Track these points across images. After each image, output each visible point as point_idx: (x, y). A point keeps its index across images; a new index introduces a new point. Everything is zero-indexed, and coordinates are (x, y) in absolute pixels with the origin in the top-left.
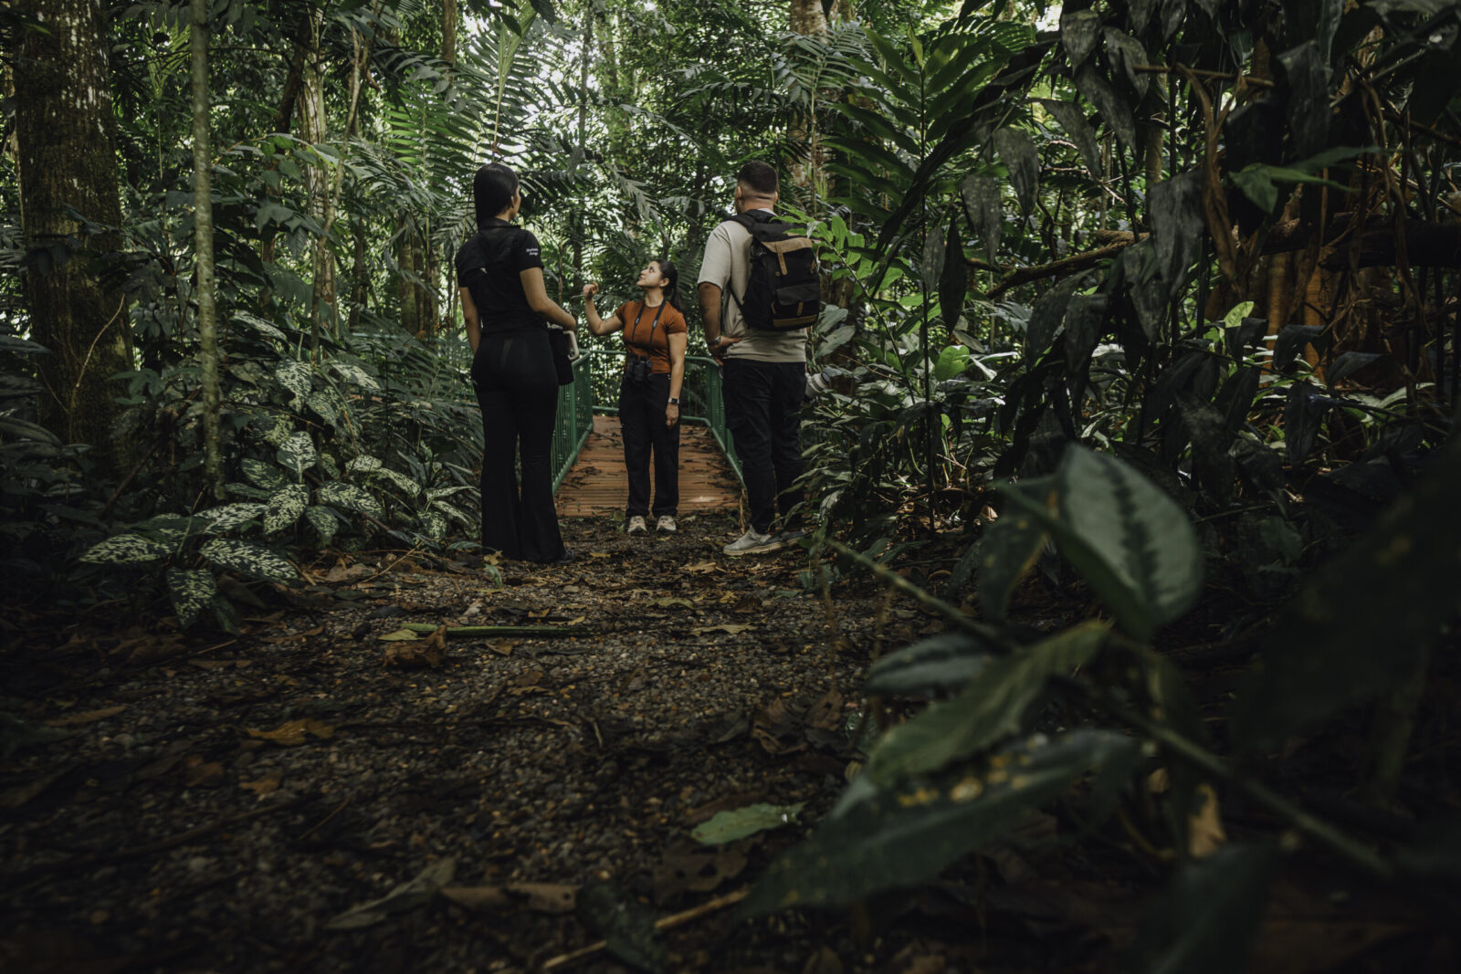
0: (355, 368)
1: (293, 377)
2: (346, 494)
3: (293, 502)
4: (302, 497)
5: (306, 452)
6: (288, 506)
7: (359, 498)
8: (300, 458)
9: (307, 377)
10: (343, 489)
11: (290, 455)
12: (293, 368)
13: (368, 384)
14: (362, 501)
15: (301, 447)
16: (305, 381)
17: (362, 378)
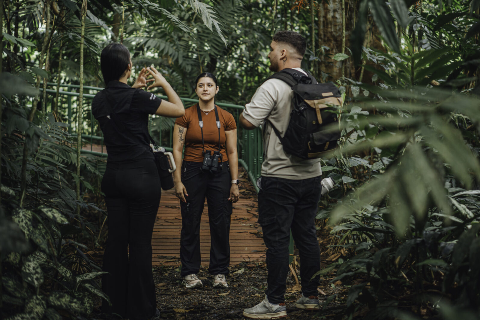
0: (54, 210)
1: (22, 221)
2: (64, 300)
3: (38, 307)
4: (43, 304)
5: (37, 273)
6: (36, 310)
7: (71, 302)
8: (35, 277)
9: (29, 220)
10: (62, 297)
11: (29, 275)
12: (21, 215)
13: (62, 221)
14: (73, 304)
15: (34, 268)
16: (29, 223)
17: (59, 217)
